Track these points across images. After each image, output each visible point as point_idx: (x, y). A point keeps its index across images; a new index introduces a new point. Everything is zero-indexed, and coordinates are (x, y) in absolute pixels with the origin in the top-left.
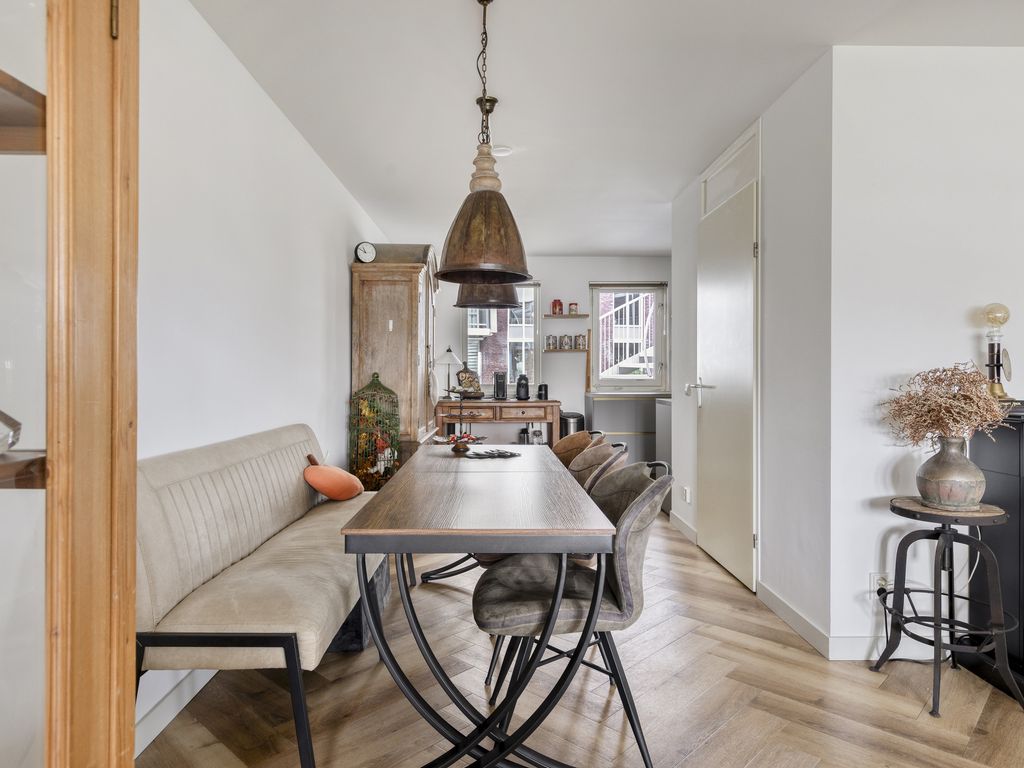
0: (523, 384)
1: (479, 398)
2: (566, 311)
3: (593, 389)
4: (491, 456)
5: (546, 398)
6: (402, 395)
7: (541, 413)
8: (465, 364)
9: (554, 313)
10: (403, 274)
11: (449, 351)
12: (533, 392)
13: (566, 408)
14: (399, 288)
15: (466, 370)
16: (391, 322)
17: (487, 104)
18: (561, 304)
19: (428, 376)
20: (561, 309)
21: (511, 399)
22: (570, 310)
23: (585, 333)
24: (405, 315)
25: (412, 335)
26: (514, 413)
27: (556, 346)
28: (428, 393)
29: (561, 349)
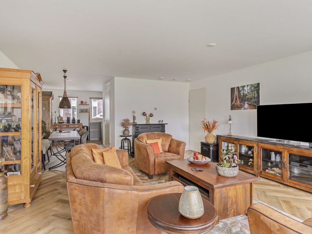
0: (74, 120)
1: (63, 123)
2: (84, 103)
3: (90, 120)
4: (64, 132)
5: (79, 123)
6: (47, 123)
7: (78, 126)
8: (59, 115)
9: (81, 104)
10: (47, 98)
11: (55, 112)
12: (76, 121)
13: (84, 125)
14: (46, 101)
15: (60, 117)
16: (44, 108)
17: (65, 77)
18: (83, 102)
19: (52, 118)
20: (83, 103)
21: (71, 123)
22: (85, 103)
23: (89, 108)
24: (47, 107)
25: (49, 111)
26: (72, 126)
27: (82, 111)
28: (52, 122)
29: (83, 112)
